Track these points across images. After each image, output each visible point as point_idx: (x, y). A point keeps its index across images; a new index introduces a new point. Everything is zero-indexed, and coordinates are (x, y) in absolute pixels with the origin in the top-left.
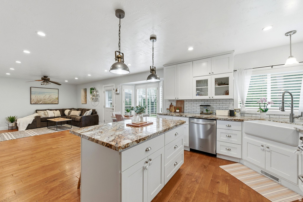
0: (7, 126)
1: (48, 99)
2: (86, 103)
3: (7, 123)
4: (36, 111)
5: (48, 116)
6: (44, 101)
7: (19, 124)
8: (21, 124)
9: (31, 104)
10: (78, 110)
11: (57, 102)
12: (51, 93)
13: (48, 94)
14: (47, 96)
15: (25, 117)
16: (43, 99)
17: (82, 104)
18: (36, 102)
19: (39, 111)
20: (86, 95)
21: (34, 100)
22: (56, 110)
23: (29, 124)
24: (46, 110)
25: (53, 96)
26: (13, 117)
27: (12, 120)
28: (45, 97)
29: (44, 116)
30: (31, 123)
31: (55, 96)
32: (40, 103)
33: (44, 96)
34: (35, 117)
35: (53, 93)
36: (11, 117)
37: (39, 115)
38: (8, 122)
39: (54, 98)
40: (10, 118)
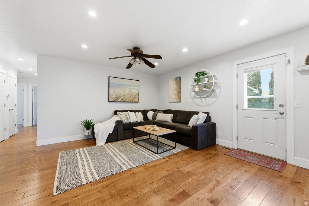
0: (82, 134)
1: (128, 95)
2: (180, 101)
3: (82, 130)
4: (116, 113)
5: (129, 121)
6: (123, 98)
7: (97, 134)
8: (100, 134)
9: (109, 101)
10: (166, 112)
11: (137, 100)
12: (131, 86)
13: (127, 87)
14: (127, 91)
15: (104, 122)
16: (122, 95)
17: (170, 102)
18: (115, 99)
19: (120, 113)
20: (180, 88)
21: (112, 96)
22: (138, 111)
23: (110, 134)
24: (126, 111)
25: (133, 90)
26: (89, 121)
27: (89, 126)
28: (124, 92)
29: (125, 121)
30: (111, 132)
31: (135, 91)
32: (119, 100)
33: (124, 90)
34: (116, 122)
35: (133, 86)
36: (87, 120)
37: (120, 119)
38: (83, 128)
39: (134, 93)
40: (86, 123)
